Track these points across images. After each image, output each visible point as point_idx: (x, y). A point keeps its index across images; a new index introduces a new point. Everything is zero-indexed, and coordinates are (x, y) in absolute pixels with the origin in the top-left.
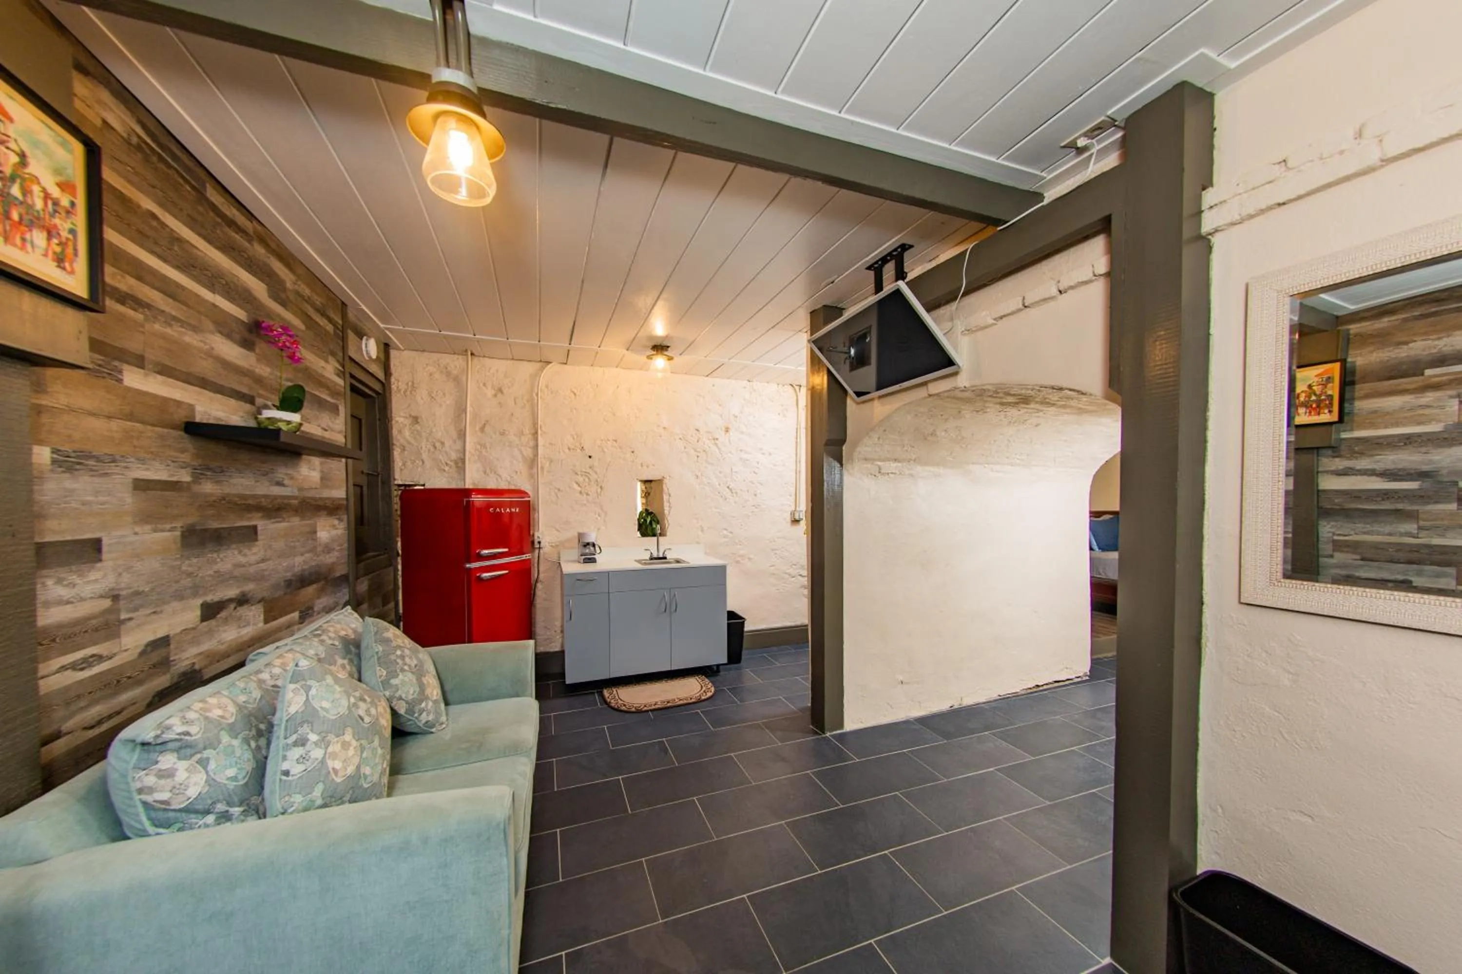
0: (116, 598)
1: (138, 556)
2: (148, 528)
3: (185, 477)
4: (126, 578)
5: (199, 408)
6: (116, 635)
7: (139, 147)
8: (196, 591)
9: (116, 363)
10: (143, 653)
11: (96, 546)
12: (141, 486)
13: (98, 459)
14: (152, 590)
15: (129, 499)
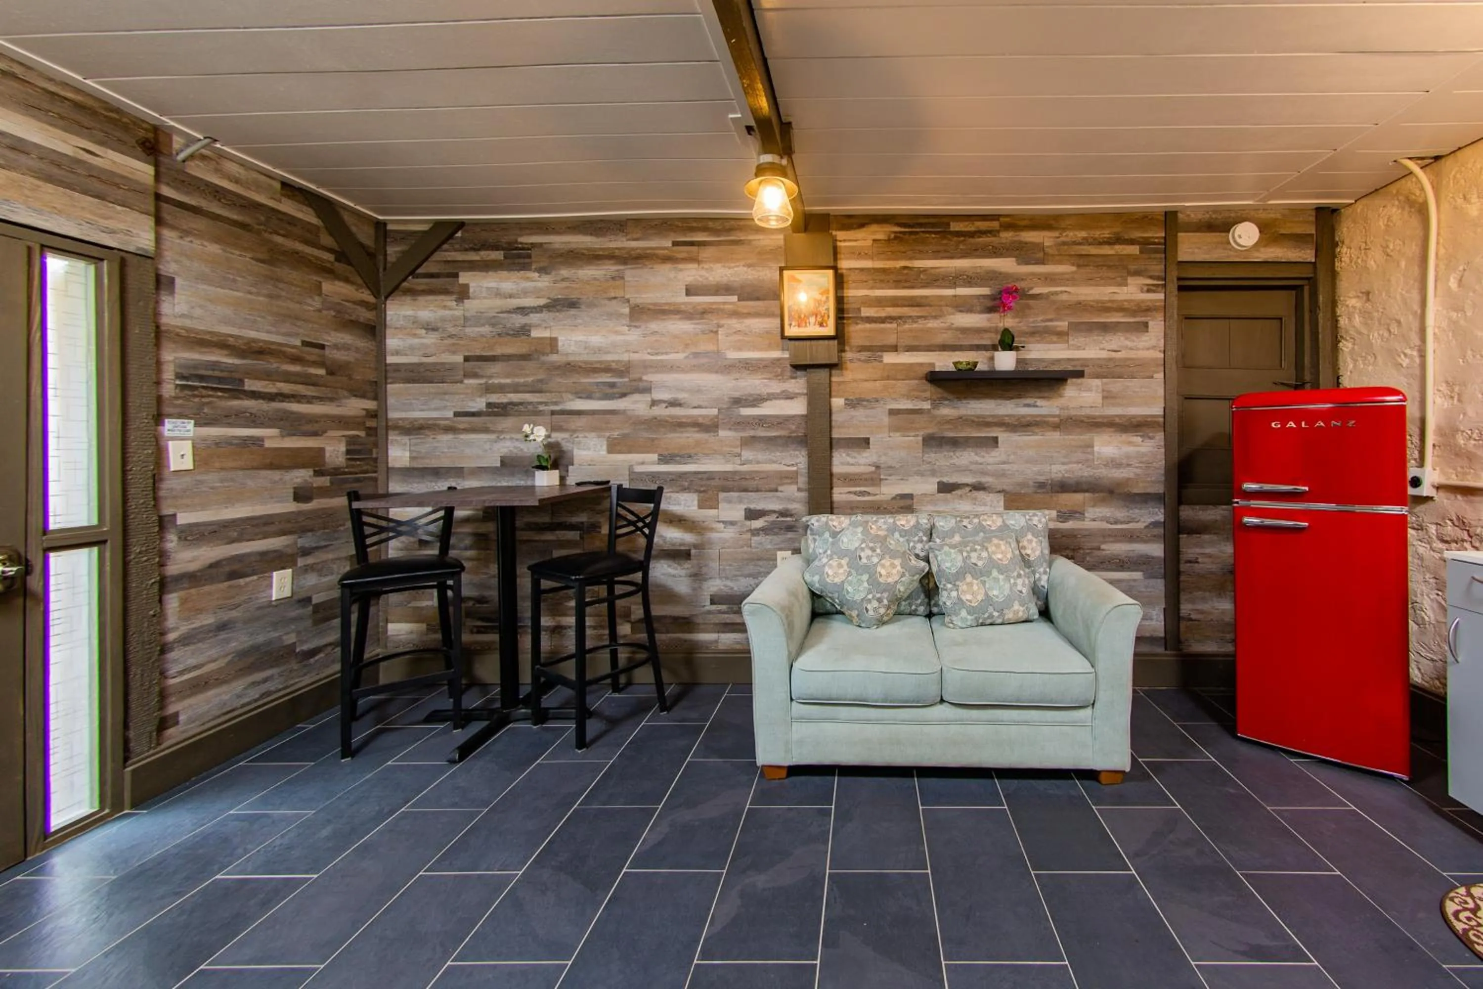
0: (878, 467)
1: (891, 448)
2: (898, 434)
3: (926, 405)
4: (883, 459)
5: (937, 364)
6: (879, 485)
7: (898, 238)
8: (933, 473)
9: (879, 353)
10: (894, 499)
11: (866, 442)
12: (892, 412)
13: (868, 401)
14: (901, 467)
15: (886, 420)
